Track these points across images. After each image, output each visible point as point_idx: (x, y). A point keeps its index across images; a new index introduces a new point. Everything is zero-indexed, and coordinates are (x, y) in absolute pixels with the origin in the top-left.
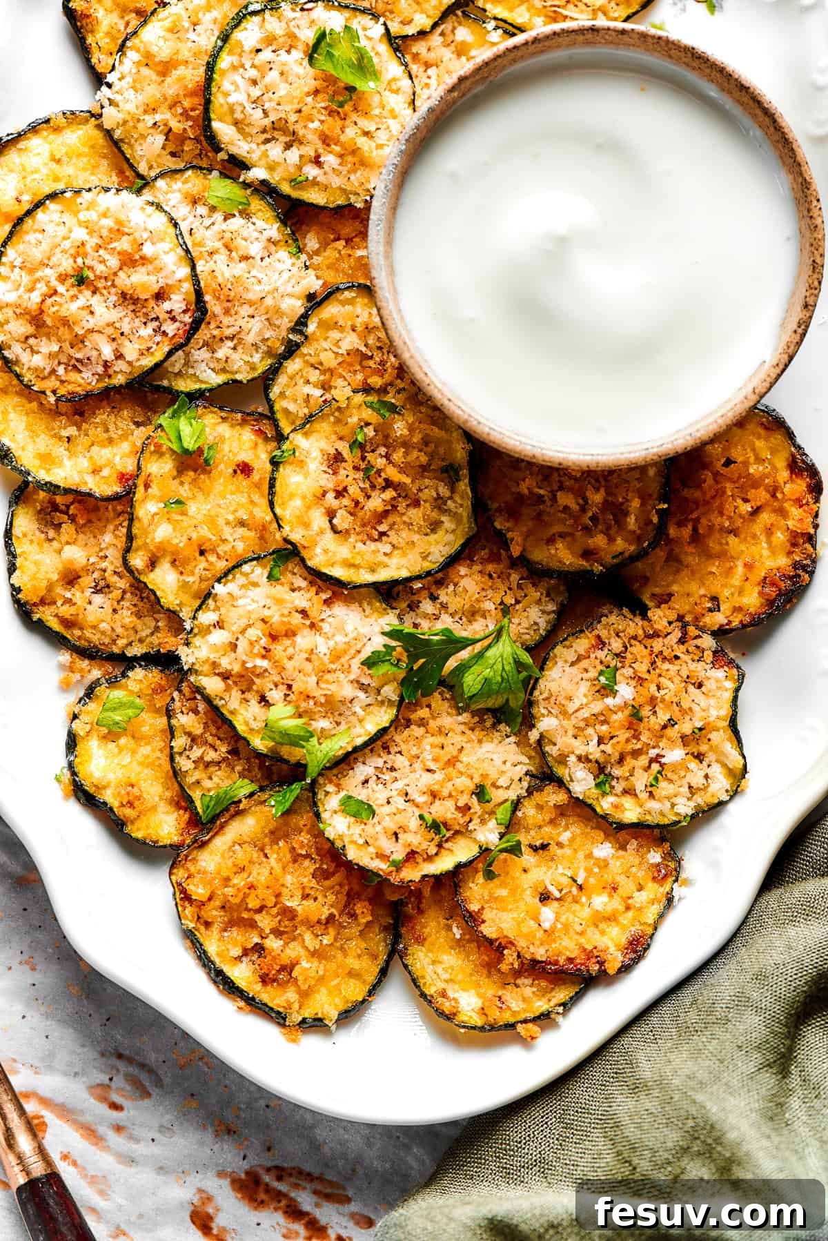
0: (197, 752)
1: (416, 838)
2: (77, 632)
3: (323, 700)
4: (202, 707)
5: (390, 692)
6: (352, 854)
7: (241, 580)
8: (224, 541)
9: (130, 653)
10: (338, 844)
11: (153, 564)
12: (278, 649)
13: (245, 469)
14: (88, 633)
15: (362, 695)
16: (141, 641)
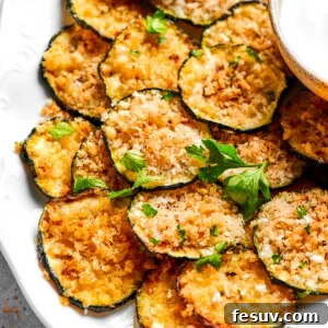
0: (87, 161)
1: (171, 233)
2: (61, 93)
3: (159, 158)
4: (101, 142)
5: (193, 170)
6: (136, 229)
7: (148, 96)
8: (150, 79)
9: (81, 111)
10: (132, 223)
11: (111, 74)
12: (149, 128)
13: (176, 58)
14: (66, 95)
15: (178, 166)
16: (89, 109)
